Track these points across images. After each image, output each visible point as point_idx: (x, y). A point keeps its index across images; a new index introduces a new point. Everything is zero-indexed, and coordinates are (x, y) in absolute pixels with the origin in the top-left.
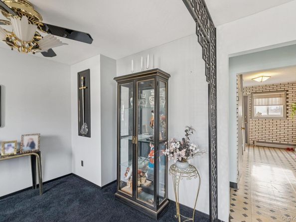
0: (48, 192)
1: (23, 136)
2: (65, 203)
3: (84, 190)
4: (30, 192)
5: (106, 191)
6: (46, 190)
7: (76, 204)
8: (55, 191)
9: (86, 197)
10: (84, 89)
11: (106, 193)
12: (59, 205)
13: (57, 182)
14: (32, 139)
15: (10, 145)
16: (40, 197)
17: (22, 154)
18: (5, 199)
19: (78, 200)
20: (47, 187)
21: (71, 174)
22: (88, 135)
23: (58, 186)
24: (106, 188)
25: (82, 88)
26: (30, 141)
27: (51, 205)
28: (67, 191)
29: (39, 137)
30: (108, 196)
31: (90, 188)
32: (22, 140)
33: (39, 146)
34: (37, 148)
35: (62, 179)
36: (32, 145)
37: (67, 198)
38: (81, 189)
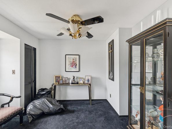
0: (94, 105)
1: (86, 76)
2: (98, 115)
3: (109, 112)
4: (88, 102)
5: (122, 120)
6: (93, 103)
7: (102, 119)
8: (96, 106)
9: (109, 117)
10: (111, 52)
11: (122, 121)
12: (96, 114)
13: (98, 102)
14: (88, 78)
15: (81, 79)
16: (90, 106)
17: (85, 84)
18: (80, 101)
19: (104, 117)
20: (94, 102)
21: (106, 100)
22: (113, 80)
23: (98, 104)
24: (123, 118)
25: (110, 51)
26: (88, 79)
27: (92, 113)
28: (101, 109)
29: (91, 77)
30: (122, 125)
31: (113, 113)
32: (85, 78)
33: (91, 82)
34: (90, 82)
35: (101, 101)
36: (88, 80)
37: (100, 112)
38: (108, 111)
